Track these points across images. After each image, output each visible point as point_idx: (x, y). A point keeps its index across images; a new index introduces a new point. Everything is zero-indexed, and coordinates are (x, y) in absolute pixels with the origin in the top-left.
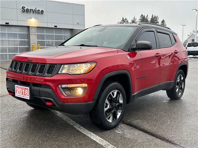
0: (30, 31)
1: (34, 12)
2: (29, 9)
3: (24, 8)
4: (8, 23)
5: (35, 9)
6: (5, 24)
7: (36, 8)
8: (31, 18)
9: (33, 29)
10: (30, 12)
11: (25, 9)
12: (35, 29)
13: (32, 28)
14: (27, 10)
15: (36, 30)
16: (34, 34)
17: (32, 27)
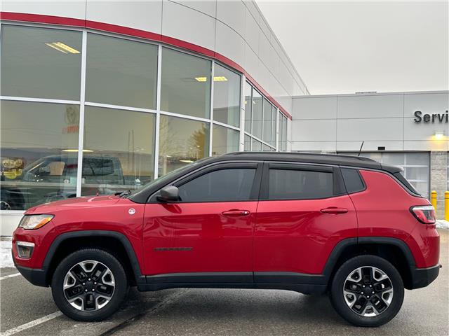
0: (432, 161)
1: (441, 121)
2: (431, 116)
3: (418, 114)
4: (384, 148)
5: (445, 113)
6: (376, 149)
7: (447, 111)
8: (434, 134)
9: (437, 157)
10: (433, 121)
11: (422, 116)
12: (443, 157)
13: (437, 155)
14: (427, 117)
15: (445, 159)
16: (439, 168)
17: (437, 153)
